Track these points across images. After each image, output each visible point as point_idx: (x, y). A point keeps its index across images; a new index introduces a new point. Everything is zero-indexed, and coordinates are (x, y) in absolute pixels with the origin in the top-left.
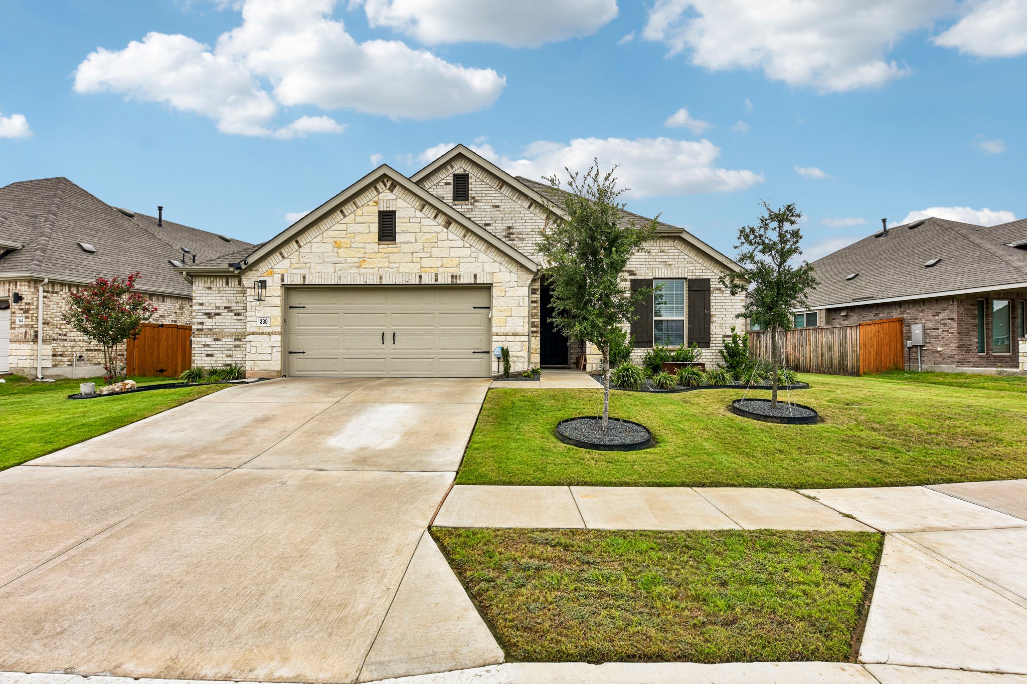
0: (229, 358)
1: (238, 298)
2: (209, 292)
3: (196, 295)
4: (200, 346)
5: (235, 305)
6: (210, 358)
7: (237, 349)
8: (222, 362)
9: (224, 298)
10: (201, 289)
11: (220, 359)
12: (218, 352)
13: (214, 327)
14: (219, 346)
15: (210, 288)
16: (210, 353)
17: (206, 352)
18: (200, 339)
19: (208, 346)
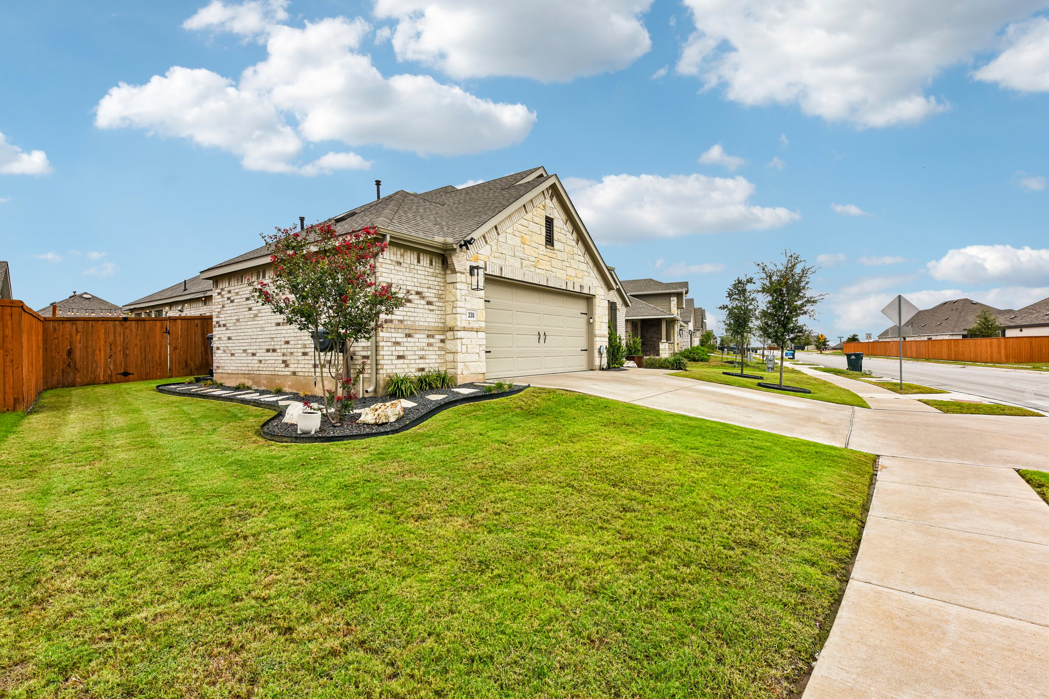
0: (422, 361)
1: (430, 282)
2: (398, 268)
3: (383, 270)
4: (390, 344)
5: (426, 290)
6: (401, 361)
7: (431, 348)
8: (415, 366)
9: (415, 280)
10: (389, 262)
11: (413, 361)
12: (410, 353)
13: (405, 318)
14: (412, 344)
15: (399, 263)
16: (401, 354)
17: (397, 353)
18: (389, 335)
19: (398, 343)
